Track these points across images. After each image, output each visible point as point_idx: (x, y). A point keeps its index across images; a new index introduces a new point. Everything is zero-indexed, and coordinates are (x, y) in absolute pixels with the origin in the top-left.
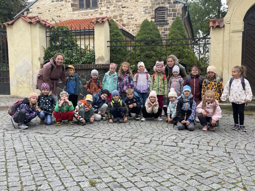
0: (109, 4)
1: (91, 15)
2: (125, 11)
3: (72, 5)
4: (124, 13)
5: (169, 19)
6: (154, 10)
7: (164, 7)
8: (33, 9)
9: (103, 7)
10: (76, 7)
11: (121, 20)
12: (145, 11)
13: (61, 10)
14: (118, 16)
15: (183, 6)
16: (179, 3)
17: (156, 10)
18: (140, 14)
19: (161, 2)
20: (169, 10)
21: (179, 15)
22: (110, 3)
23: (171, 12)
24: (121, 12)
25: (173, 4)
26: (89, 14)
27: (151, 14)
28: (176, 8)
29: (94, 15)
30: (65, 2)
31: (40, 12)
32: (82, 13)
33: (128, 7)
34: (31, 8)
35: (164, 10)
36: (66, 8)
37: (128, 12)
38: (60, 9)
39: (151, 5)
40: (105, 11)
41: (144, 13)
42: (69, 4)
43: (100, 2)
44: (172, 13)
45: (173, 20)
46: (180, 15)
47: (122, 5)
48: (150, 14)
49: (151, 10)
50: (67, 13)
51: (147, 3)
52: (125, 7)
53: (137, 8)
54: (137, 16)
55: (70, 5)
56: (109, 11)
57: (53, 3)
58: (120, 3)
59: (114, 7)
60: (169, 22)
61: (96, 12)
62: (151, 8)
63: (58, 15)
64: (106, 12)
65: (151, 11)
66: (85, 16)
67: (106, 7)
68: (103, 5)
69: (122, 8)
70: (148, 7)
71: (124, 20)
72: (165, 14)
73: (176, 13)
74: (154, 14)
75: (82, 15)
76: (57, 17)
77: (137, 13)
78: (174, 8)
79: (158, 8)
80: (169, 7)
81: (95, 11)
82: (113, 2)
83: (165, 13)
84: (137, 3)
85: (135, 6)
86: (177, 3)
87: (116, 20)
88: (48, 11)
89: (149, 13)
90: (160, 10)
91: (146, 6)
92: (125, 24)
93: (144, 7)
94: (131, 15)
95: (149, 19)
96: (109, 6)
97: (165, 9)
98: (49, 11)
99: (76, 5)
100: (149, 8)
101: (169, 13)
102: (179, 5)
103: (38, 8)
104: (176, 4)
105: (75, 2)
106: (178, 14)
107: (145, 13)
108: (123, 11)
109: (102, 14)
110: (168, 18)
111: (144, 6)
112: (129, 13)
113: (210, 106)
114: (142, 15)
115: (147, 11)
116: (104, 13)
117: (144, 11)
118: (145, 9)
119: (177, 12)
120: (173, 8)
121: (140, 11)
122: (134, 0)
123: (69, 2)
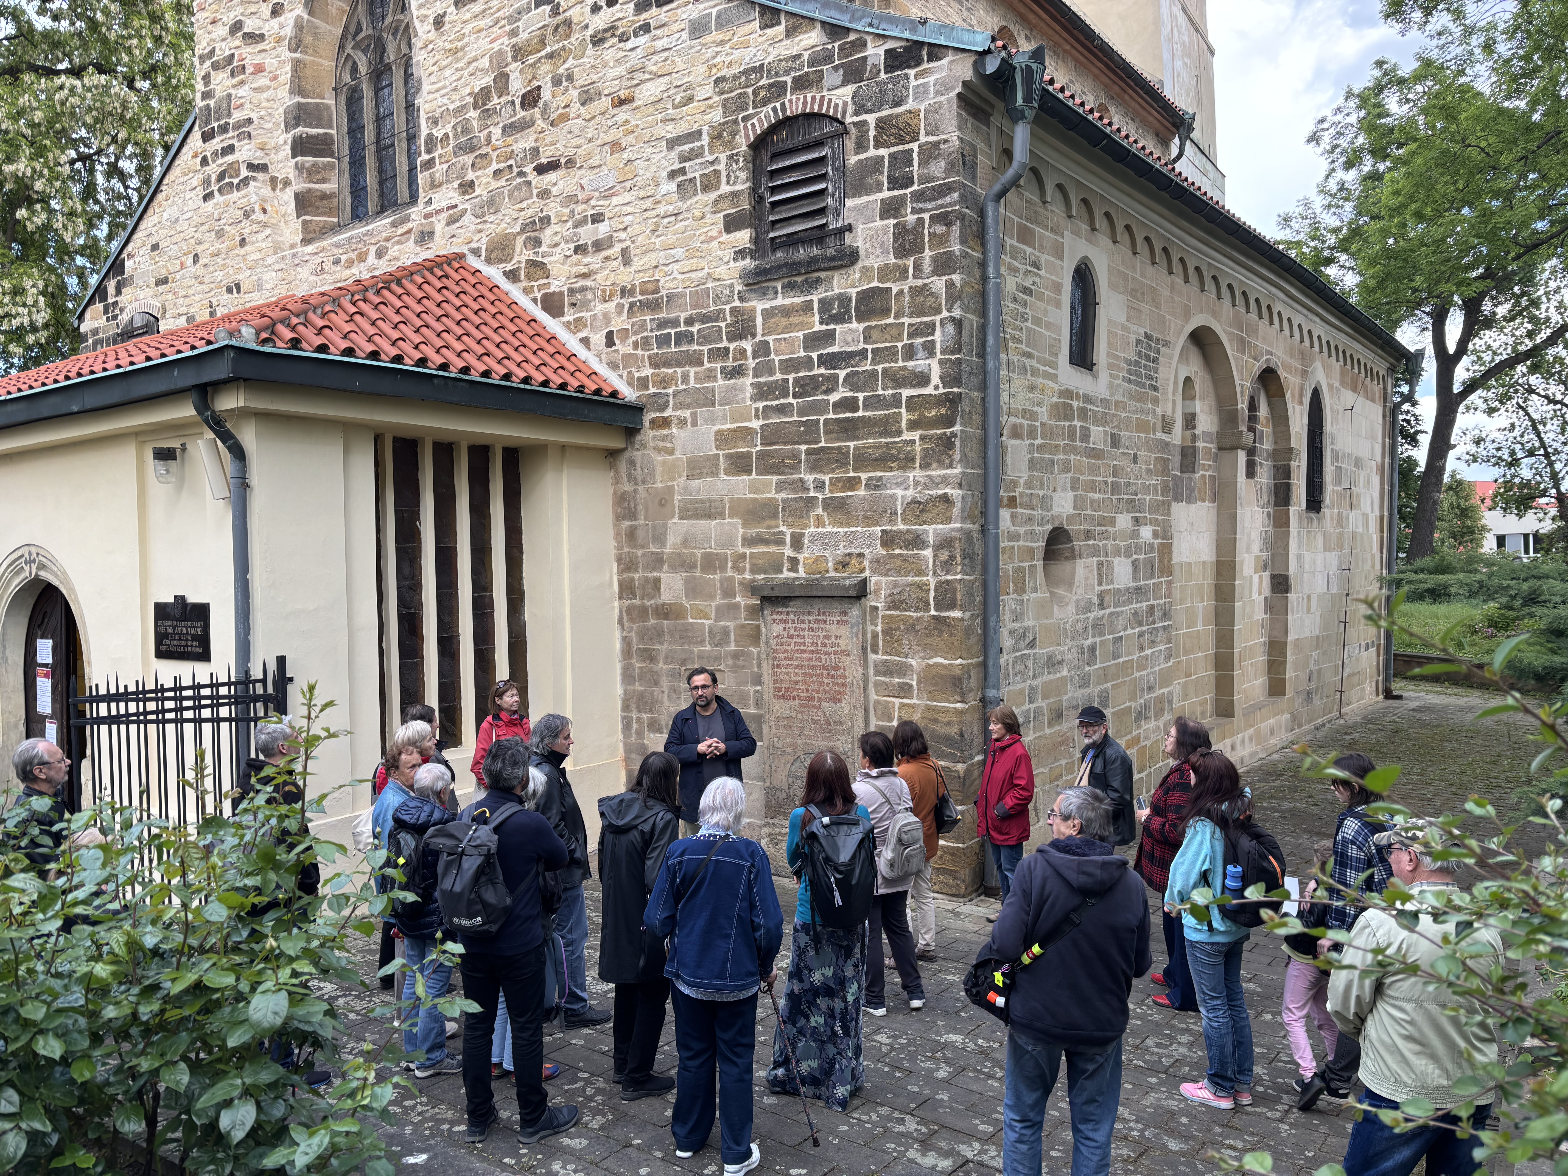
0: (468, 159)
1: (380, 254)
2: (555, 191)
3: (303, 203)
4: (553, 209)
5: (857, 209)
6: (744, 148)
7: (820, 116)
8: (138, 259)
9: (440, 185)
10: (330, 212)
11: (537, 268)
12: (682, 171)
13: (243, 242)
14: (520, 240)
15: (968, 74)
16: (930, 60)
17: (758, 145)
18: (648, 203)
19: (788, 79)
20: (853, 131)
21: (938, 168)
22: (472, 149)
23: (872, 152)
24: (532, 208)
25: (883, 76)
26: (366, 253)
27: (725, 189)
28: (910, 104)
29: (394, 251)
30: (266, 191)
31: (164, 273)
32: (338, 245)
33: (570, 163)
34: (130, 256)
35: (818, 144)
36: (265, 226)
37: (572, 199)
38: (238, 239)
39: (717, 116)
40: (444, 215)
41: (673, 186)
42: (288, 197)
43: (425, 157)
44: (884, 152)
45: (892, 221)
46: (942, 164)
47: (535, 152)
48: (713, 195)
49: (723, 157)
50: (269, 261)
51: (690, 100)
52: (553, 166)
53: (625, 156)
54: (628, 220)
55: (292, 205)
56: (466, 210)
57: (211, 203)
58: (528, 141)
60: (860, 243)
61: (400, 231)
62: (719, 136)
63: (229, 281)
64: (451, 222)
65: (721, 167)
66: (350, 263)
67: (456, 184)
69: (541, 170)
70: (699, 132)
71: (554, 262)
72: (823, 177)
73: (915, 146)
74: (742, 184)
75: (337, 262)
76: (229, 290)
77: (627, 197)
78: (897, 104)
79: (773, 129)
80: (850, 108)
81: (394, 225)
82: (489, 140)
83: (822, 160)
84: (622, 115)
85: (616, 147)
86: (919, 63)
87: (509, 267)
88: (189, 261)
89: (709, 183)
90: (790, 145)
91: (682, 128)
92: (561, 293)
93: (672, 143)
94: (597, 219)
95: (714, 233)
96: (470, 175)
97: (829, 128)
98: (196, 259)
99: (324, 196)
100: (705, 140)
101: (853, 160)
102: (931, 79)
103: (154, 248)
104: (912, 72)
105: (324, 181)
106: (930, 153)
107: (679, 186)
108: (544, 194)
109: (431, 234)
110: (849, 203)
111: (672, 131)
112: (580, 208)
114: (662, 209)
115: (695, 170)
116: (439, 227)
117: (672, 175)
118: (684, 159)
119: (923, 139)
120: (884, 113)
121: (649, 175)
122: (606, 102)
123: (287, 183)
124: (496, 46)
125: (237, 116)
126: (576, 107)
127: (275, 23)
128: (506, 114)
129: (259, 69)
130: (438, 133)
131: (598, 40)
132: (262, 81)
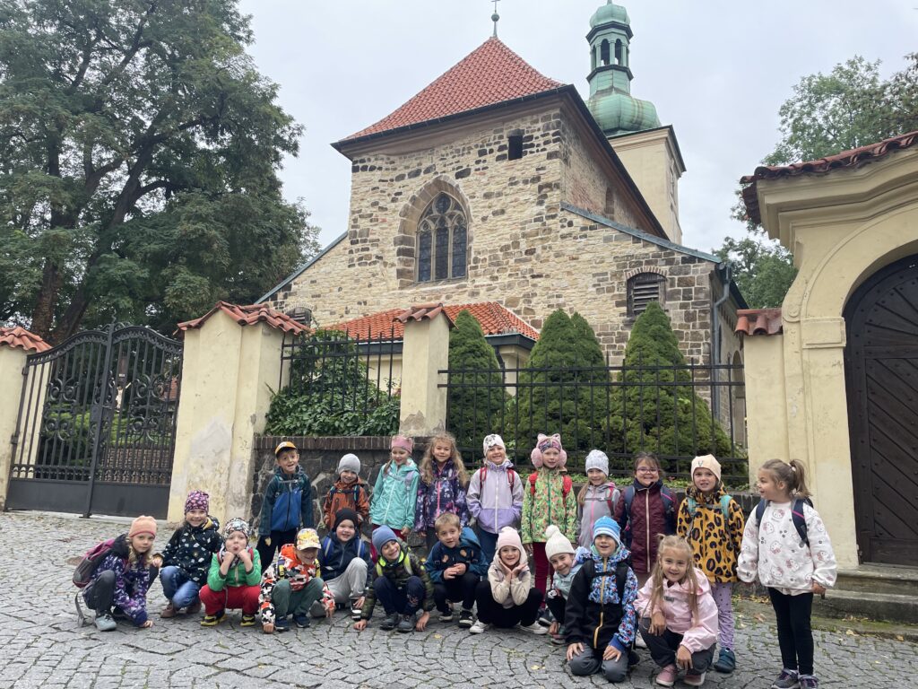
0: (496, 268)
1: (448, 298)
2: (539, 285)
3: (400, 274)
4: (538, 291)
5: (671, 305)
6: (625, 280)
7: (656, 274)
8: (301, 285)
9: (480, 275)
10: (411, 278)
11: (529, 311)
12: (599, 285)
13: (370, 285)
14: (521, 300)
15: (713, 269)
16: (699, 262)
17: (630, 281)
18: (583, 294)
19: (644, 261)
20: (669, 280)
21: (702, 296)
22: (498, 265)
23: (676, 288)
24: (529, 289)
25: (680, 265)
26: (441, 296)
27: (616, 292)
28: (691, 275)
29: (455, 297)
30: (382, 267)
31: (318, 293)
32: (425, 292)
33: (547, 276)
34: (295, 284)
35: (655, 282)
36: (384, 280)
37: (548, 288)
38: (367, 284)
39: (614, 269)
40: (485, 288)
41: (594, 289)
42: (393, 272)
43: (472, 265)
44: (680, 288)
45: (684, 310)
46: (703, 295)
47: (532, 270)
48: (611, 294)
49: (616, 282)
50: (385, 294)
51: (603, 262)
52: (539, 276)
53: (574, 277)
54: (573, 298)
55: (395, 274)
56: (495, 288)
57: (352, 269)
58: (528, 266)
59: (510, 275)
60: (671, 316)
61: (460, 290)
62: (615, 275)
63: (362, 299)
64: (488, 290)
65: (615, 285)
66: (430, 299)
67: (488, 276)
68: (480, 270)
69: (533, 277)
70: (606, 273)
71: (538, 309)
72: (657, 293)
73: (693, 288)
74: (624, 291)
75: (423, 298)
76: (359, 303)
77: (574, 291)
78: (686, 274)
79: (637, 276)
80: (668, 273)
81: (458, 288)
82: (507, 263)
83: (657, 288)
84: (573, 263)
85: (569, 273)
86: (695, 262)
87: (516, 309)
88: (336, 289)
89: (610, 290)
90: (643, 281)
91: (599, 271)
92: (540, 321)
93: (594, 275)
94: (558, 296)
95: (611, 306)
96: (496, 274)
97: (658, 278)
98: (340, 289)
99: (409, 272)
100: (609, 276)
101: (669, 289)
102: (699, 268)
103: (313, 282)
104: (692, 265)
105: (409, 266)
106: (698, 291)
107: (597, 289)
108: (534, 285)
109: (478, 293)
110: (667, 302)
111: (595, 271)
112: (551, 292)
113: (677, 592)
114: (589, 296)
115: (604, 285)
116: (482, 291)
117: (594, 286)
118: (599, 281)
119: (696, 286)
120: (682, 276)
121: (584, 284)
122: (566, 258)
123: (393, 265)
124: (514, 232)
125: (371, 237)
126: (552, 258)
127: (393, 205)
128: (518, 256)
129: (384, 221)
130: (481, 257)
131: (563, 237)
132: (384, 225)
